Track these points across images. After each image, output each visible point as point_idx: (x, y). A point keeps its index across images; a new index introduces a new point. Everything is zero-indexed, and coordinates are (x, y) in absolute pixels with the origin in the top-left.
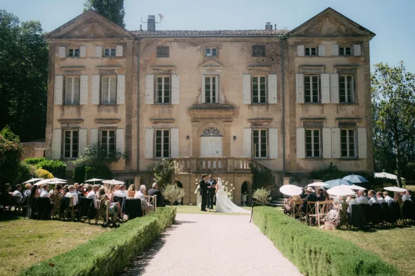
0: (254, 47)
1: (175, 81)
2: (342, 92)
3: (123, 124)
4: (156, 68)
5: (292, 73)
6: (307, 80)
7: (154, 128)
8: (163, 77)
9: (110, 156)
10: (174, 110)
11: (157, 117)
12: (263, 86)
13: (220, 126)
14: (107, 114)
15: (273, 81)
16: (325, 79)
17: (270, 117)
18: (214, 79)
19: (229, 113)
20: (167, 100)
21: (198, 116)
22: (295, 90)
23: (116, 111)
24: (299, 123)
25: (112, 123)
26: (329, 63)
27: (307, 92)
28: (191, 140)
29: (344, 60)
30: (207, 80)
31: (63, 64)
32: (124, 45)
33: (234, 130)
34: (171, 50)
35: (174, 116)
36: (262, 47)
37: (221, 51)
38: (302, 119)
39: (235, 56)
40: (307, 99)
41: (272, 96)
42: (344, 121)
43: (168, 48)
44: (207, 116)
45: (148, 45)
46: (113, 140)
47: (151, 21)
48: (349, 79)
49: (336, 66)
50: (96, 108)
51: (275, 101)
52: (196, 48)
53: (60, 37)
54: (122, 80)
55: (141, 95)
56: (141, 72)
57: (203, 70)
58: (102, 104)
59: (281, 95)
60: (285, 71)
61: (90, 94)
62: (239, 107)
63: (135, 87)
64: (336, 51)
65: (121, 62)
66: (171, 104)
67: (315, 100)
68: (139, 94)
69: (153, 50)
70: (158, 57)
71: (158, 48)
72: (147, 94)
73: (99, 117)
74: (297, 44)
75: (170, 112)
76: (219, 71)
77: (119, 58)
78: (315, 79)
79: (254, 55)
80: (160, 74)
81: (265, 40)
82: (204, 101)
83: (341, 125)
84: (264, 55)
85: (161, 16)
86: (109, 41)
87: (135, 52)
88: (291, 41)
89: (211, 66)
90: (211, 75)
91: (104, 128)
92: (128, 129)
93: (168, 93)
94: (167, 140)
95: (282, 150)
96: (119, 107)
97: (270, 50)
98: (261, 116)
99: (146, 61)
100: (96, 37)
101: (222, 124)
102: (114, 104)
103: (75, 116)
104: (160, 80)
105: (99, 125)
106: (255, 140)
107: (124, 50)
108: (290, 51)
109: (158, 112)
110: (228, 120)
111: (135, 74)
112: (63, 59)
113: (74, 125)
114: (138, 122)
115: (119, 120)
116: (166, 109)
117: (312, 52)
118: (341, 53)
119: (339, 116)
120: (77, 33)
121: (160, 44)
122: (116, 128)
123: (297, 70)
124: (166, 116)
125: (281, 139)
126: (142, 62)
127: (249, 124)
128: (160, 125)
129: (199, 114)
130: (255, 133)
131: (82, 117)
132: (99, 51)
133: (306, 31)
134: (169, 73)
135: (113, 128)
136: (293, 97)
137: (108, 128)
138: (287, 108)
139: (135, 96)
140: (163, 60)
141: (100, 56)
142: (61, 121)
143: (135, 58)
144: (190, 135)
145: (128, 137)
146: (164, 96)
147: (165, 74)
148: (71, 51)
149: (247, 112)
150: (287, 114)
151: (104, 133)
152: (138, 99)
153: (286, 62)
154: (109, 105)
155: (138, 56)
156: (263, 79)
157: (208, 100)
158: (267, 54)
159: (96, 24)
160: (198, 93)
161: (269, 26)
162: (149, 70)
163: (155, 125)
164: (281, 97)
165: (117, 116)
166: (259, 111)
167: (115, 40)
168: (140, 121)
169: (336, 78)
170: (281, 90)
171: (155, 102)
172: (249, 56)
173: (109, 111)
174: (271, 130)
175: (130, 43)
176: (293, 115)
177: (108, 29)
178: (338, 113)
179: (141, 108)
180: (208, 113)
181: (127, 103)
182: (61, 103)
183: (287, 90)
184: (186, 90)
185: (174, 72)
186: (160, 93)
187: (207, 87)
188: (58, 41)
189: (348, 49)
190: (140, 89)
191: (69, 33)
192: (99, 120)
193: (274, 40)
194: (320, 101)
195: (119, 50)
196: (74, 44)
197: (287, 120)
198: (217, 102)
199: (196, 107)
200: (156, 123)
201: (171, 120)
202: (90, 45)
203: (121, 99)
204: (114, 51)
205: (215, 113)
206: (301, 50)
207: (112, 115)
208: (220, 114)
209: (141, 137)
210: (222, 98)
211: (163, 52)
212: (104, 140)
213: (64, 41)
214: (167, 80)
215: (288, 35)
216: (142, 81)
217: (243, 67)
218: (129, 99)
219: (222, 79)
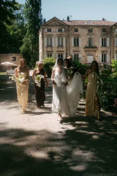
0: (103, 29)
1: (80, 39)
3: (65, 53)
4: (74, 35)
5: (114, 37)
8: (76, 38)
10: (80, 48)
11: (75, 50)
12: (105, 41)
13: (93, 53)
14: (60, 49)
15: (108, 40)
17: (107, 50)
18: (91, 39)
19: (96, 49)
20: (78, 45)
22: (114, 42)
23: (63, 48)
24: (115, 52)
25: (62, 52)
28: (85, 57)
30: (89, 39)
31: (46, 34)
32: (65, 28)
33: (97, 54)
34: (78, 30)
36: (105, 29)
37: (93, 30)
38: (116, 51)
39: (97, 32)
41: (108, 44)
43: (78, 29)
45: (72, 28)
50: (57, 48)
51: (109, 46)
52: (86, 29)
53: (45, 26)
54: (64, 39)
55: (70, 44)
56: (70, 37)
57: (88, 36)
58: (59, 46)
60: (112, 37)
61: (55, 43)
62: (98, 47)
63: (68, 41)
65: (64, 33)
70: (75, 32)
72: (72, 43)
74: (115, 28)
76: (93, 36)
77: (63, 32)
79: (103, 32)
80: (76, 37)
81: (106, 27)
82: (88, 46)
84: (106, 32)
85: (71, 16)
86: (60, 27)
88: (113, 27)
89: (90, 35)
90: (90, 37)
92: (67, 54)
95: (110, 60)
96: (64, 47)
97: (107, 30)
98: (104, 50)
100: (56, 26)
101: (93, 52)
102: (62, 46)
103: (51, 50)
105: (58, 53)
106: (102, 57)
107: (65, 30)
108: (113, 31)
109: (75, 49)
110: (95, 51)
111: (68, 37)
112: (46, 32)
113: (51, 53)
115: (64, 51)
116: (77, 48)
120: (50, 24)
121: (75, 28)
122: (63, 54)
123: (115, 36)
124: (78, 50)
125: (110, 57)
126: (70, 33)
127: (101, 53)
128: (76, 53)
129: (87, 49)
130: (103, 55)
131: (53, 50)
132: (57, 30)
136: (114, 44)
137: (60, 54)
138: (112, 48)
139: (68, 44)
140: (76, 33)
142: (47, 51)
143: (68, 32)
144: (84, 56)
146: (76, 43)
147: (77, 37)
148: (48, 30)
149: (100, 49)
150: (112, 49)
153: (112, 34)
155: (69, 31)
156: (105, 39)
157: (89, 45)
158: (106, 31)
159: (56, 21)
160: (87, 43)
162: (72, 36)
164: (110, 44)
165: (63, 50)
166: (104, 49)
167: (62, 27)
168: (70, 51)
170: (110, 42)
171: (74, 46)
172: (101, 32)
173: (61, 48)
174: (107, 54)
175: (66, 27)
176: (113, 50)
177: (60, 23)
179: (70, 47)
180: (90, 49)
181: (66, 46)
182: (46, 46)
183: (112, 42)
184: (83, 42)
185: (79, 37)
187: (89, 41)
188: (45, 27)
191: (48, 24)
192: (58, 51)
193: (109, 27)
195: (63, 30)
196: (49, 28)
197: (112, 51)
198: (92, 46)
199: (86, 47)
200: (74, 52)
201: (79, 51)
202: (54, 28)
203: (64, 45)
204: (61, 30)
205: (92, 49)
206: (116, 30)
207: (62, 50)
210: (94, 45)
211: (76, 30)
213: (46, 27)
214: (78, 39)
215: (113, 26)
216: (70, 39)
217: (99, 35)
218: (66, 45)
219: (93, 39)
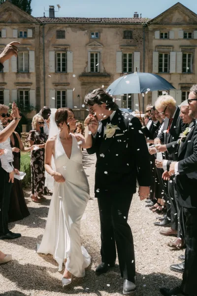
0: (125, 32)
1: (70, 56)
2: (184, 65)
3: (34, 86)
4: (56, 46)
5: (151, 51)
6: (160, 56)
7: (55, 89)
8: (61, 53)
9: (26, 108)
10: (69, 76)
11: (57, 82)
12: (130, 61)
14: (21, 79)
15: (137, 57)
16: (173, 56)
18: (96, 55)
19: (107, 79)
20: (64, 70)
21: (85, 81)
22: (152, 64)
23: (29, 76)
25: (26, 86)
26: (176, 44)
27: (160, 65)
28: (81, 98)
29: (187, 42)
30: (92, 55)
32: (33, 29)
34: (66, 33)
35: (69, 81)
36: (131, 32)
37: (101, 34)
39: (111, 37)
40: (160, 70)
42: (184, 85)
43: (64, 31)
44: (92, 81)
45: (50, 29)
46: (27, 98)
47: (52, 10)
48: (189, 56)
49: (181, 46)
50: (15, 75)
52: (83, 32)
54: (32, 55)
55: (46, 66)
56: (45, 49)
57: (89, 49)
58: (19, 72)
59: (143, 67)
60: (146, 50)
61: (10, 65)
62: (114, 75)
63: (42, 60)
64: (181, 35)
65: (31, 41)
66: (67, 72)
67: (166, 70)
68: (44, 65)
69: (54, 33)
70: (57, 38)
71: (58, 31)
72: (50, 66)
73: (17, 81)
74: (154, 30)
75: (66, 78)
76: (100, 49)
77: (30, 38)
78: (166, 56)
79: (125, 37)
80: (59, 51)
81: (132, 27)
82: (89, 71)
83: (182, 88)
84: (131, 38)
85: (59, 7)
86: (22, 26)
87: (41, 35)
88: (150, 28)
89: (95, 45)
90: (94, 51)
91: (21, 89)
92: (38, 90)
93: (64, 65)
94: (64, 98)
96: (31, 75)
97: (136, 34)
99: (49, 41)
100: (13, 22)
102: (27, 72)
104: (59, 55)
105: (18, 87)
106: (124, 99)
107: (33, 33)
108: (150, 35)
109: (58, 78)
110: (107, 84)
111: (42, 51)
114: (45, 85)
115: (31, 83)
116: (63, 76)
117: (165, 36)
118: (185, 37)
119: (181, 82)
121: (58, 28)
122: (29, 89)
123: (154, 48)
124: (64, 81)
126: (46, 42)
128: (59, 87)
129: (86, 79)
131: (5, 81)
132: (15, 33)
133: (162, 20)
134: (65, 50)
135: (27, 89)
136: (151, 68)
137: (24, 89)
139: (41, 67)
140: (61, 41)
141: (17, 37)
143: (41, 38)
144: (80, 94)
145: (38, 95)
146: (62, 66)
147: (62, 51)
151: (21, 93)
152: (44, 69)
153: (147, 43)
154: (24, 73)
155: (43, 37)
156: (130, 55)
157: (92, 69)
158: (133, 37)
159: (12, 12)
160: (85, 65)
161: (136, 16)
162: (51, 48)
163: (56, 87)
165: (30, 81)
167: (27, 25)
168: (46, 84)
169: (180, 55)
170: (143, 63)
171: (56, 71)
172: (121, 38)
173: (24, 77)
175: (37, 27)
177: (22, 17)
178: (180, 80)
179: (47, 75)
180: (93, 79)
181: (36, 71)
183: (147, 64)
184: (76, 64)
185: (68, 49)
186: (59, 65)
187: (92, 60)
189: (190, 34)
190: (45, 61)
192: (18, 84)
193: (139, 26)
194: (169, 71)
195: (30, 33)
198: (98, 71)
199: (84, 75)
200: (57, 86)
201: (68, 84)
202: (8, 28)
203: (32, 69)
204: (26, 33)
205: (97, 79)
206: (157, 34)
207: (26, 80)
208: (100, 80)
209: (46, 96)
210: (102, 68)
211: (61, 35)
212: (22, 98)
214: (64, 55)
215: (149, 23)
216: (46, 56)
217: (116, 47)
218: (37, 69)
219: (102, 55)
